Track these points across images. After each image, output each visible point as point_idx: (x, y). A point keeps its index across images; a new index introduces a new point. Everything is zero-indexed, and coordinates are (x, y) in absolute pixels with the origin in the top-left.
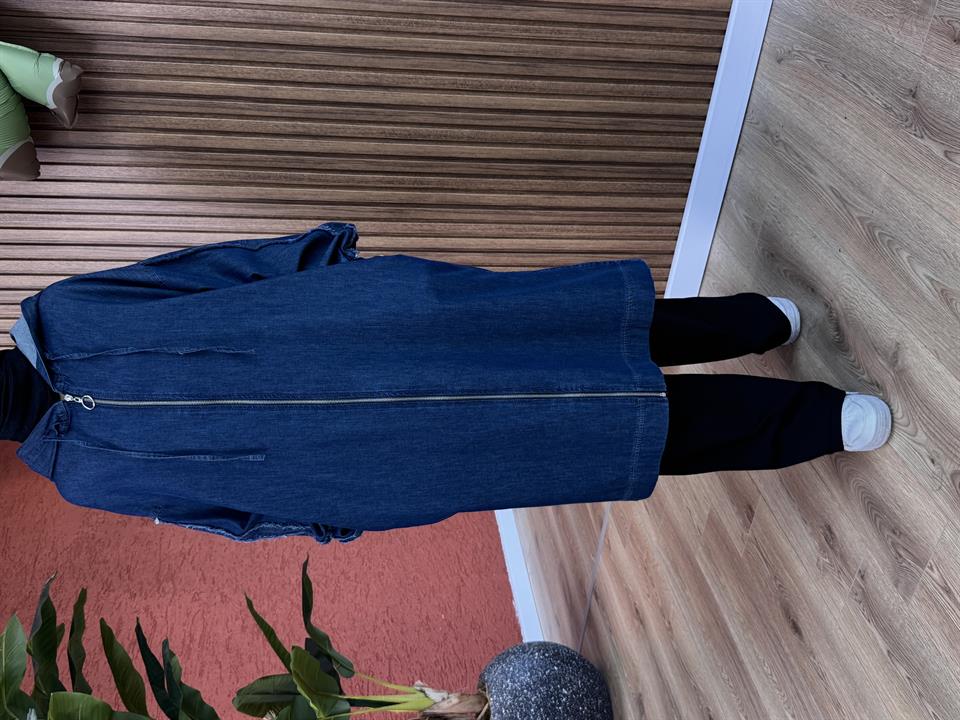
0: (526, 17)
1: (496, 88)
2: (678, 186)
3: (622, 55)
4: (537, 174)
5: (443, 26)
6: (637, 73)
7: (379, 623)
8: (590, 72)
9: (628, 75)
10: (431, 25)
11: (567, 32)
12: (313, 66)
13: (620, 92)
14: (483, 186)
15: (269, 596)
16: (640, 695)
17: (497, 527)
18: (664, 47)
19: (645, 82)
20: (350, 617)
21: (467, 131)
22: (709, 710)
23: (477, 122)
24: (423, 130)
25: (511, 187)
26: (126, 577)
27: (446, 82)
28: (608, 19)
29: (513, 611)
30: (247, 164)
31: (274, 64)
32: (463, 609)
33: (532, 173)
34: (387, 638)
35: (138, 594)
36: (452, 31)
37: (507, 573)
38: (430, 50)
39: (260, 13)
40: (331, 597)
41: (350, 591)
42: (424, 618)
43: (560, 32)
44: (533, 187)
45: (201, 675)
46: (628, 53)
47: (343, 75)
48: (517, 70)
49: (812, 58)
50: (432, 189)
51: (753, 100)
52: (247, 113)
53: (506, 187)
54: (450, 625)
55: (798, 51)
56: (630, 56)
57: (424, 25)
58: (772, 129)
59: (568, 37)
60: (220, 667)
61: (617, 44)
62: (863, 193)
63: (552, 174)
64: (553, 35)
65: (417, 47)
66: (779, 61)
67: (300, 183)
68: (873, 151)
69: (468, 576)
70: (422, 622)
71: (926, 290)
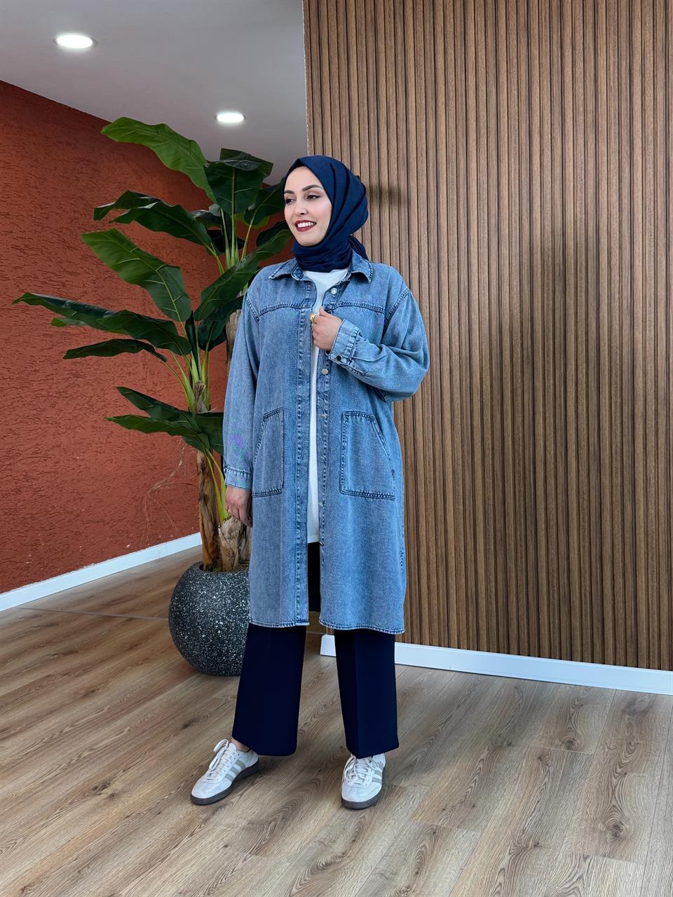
0: (528, 538)
2: (436, 640)
3: (511, 595)
4: (439, 551)
5: (520, 491)
6: (502, 605)
7: (80, 463)
8: (500, 577)
9: (500, 600)
10: (519, 484)
11: (522, 562)
13: (490, 596)
14: (430, 519)
15: (95, 380)
16: (77, 652)
17: (144, 548)
18: (518, 620)
19: (497, 611)
20: (82, 441)
21: (461, 507)
22: (98, 690)
23: (467, 514)
24: (461, 482)
25: (430, 536)
26: (107, 276)
28: (530, 586)
29: (87, 564)
31: (492, 398)
32: (87, 525)
33: (439, 548)
34: (69, 469)
35: (95, 286)
36: (517, 497)
37: (113, 558)
38: (506, 485)
39: (519, 391)
40: (96, 425)
41: (100, 439)
42: (82, 496)
43: (522, 558)
44: (431, 550)
45: (45, 335)
46: (513, 599)
47: (488, 436)
48: (498, 534)
49: (520, 702)
50: (426, 488)
51: (491, 677)
53: (430, 533)
54: (78, 515)
55: (522, 696)
56: (511, 600)
57: (520, 482)
58: (477, 687)
59: (519, 563)
60: (49, 348)
61: (517, 592)
62: (452, 730)
63: (439, 560)
64: (520, 554)
66: (516, 687)
68: (476, 732)
69: (111, 527)
70: (80, 495)
71: (409, 759)
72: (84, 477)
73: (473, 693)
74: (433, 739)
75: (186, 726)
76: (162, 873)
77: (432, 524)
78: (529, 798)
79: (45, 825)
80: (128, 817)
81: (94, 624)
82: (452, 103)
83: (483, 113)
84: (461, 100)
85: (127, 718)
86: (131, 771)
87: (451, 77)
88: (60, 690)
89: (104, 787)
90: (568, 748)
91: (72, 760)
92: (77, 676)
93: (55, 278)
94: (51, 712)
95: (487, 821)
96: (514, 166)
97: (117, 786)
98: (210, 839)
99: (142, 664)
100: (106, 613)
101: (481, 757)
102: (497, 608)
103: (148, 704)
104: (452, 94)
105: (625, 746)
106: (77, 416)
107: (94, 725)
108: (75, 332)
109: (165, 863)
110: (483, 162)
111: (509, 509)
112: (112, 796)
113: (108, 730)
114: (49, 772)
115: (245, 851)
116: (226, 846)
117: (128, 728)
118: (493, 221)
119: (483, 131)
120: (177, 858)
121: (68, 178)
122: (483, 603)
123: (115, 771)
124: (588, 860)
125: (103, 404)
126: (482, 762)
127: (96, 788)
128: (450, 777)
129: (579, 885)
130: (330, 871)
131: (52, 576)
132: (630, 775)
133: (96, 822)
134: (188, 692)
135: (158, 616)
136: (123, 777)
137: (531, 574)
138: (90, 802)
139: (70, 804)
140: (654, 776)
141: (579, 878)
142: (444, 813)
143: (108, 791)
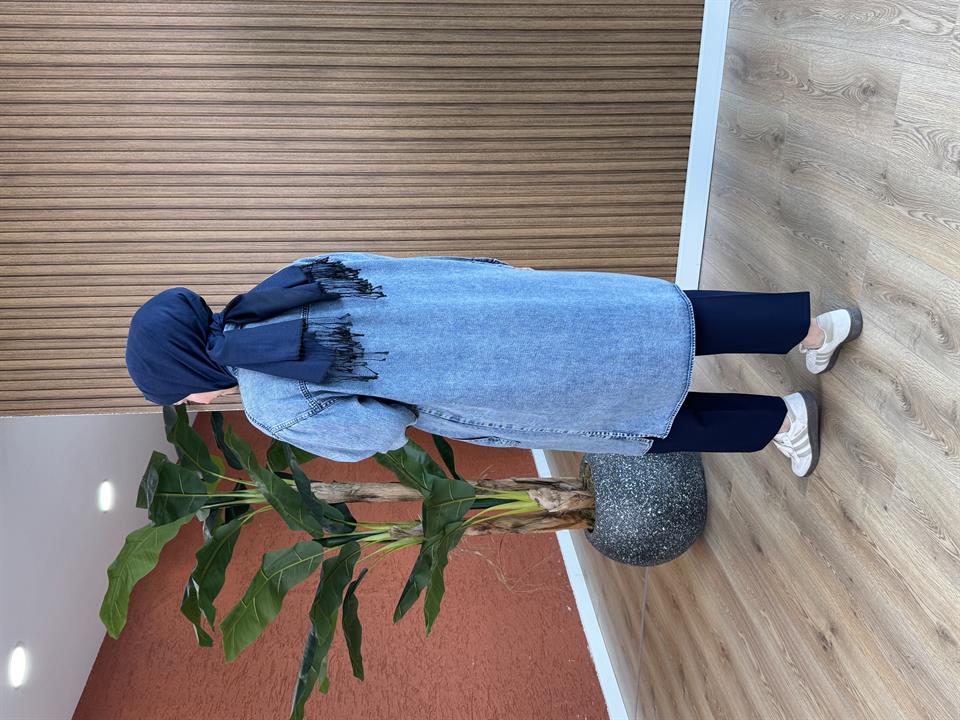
0: (560, 181)
3: (623, 199)
7: (478, 662)
9: (627, 211)
10: (503, 190)
11: (586, 188)
12: (432, 218)
15: (389, 644)
19: (638, 215)
22: (721, 643)
23: (535, 245)
28: (610, 178)
29: (588, 654)
32: (546, 653)
34: (485, 674)
35: (286, 644)
37: (582, 626)
41: (453, 640)
42: (515, 659)
45: (339, 699)
49: (734, 191)
54: (536, 664)
55: (728, 189)
58: (719, 237)
60: (354, 694)
61: (618, 194)
62: (764, 264)
66: (719, 196)
68: (765, 239)
70: (513, 662)
72: (494, 657)
73: (724, 241)
75: (759, 549)
76: (914, 577)
78: (835, 184)
79: (864, 703)
80: (855, 614)
81: (652, 646)
82: (90, 257)
83: (101, 224)
84: (87, 247)
85: (751, 613)
86: (807, 610)
87: (61, 258)
88: (721, 685)
89: (823, 638)
90: (782, 141)
91: (795, 673)
92: (707, 667)
93: (278, 688)
94: (745, 695)
95: (859, 228)
96: (159, 191)
97: (822, 625)
98: (879, 525)
99: (694, 596)
100: (640, 633)
101: (792, 233)
102: (635, 215)
103: (736, 590)
104: (80, 257)
105: (781, 81)
106: (428, 665)
107: (758, 648)
108: (336, 667)
109: (904, 574)
110: (155, 224)
112: (833, 630)
113: (763, 634)
114: (808, 697)
115: (891, 489)
116: (886, 508)
117: (762, 613)
118: (218, 214)
119: (120, 224)
120: (898, 561)
121: (169, 674)
122: (630, 230)
123: (807, 626)
124: (900, 122)
125: (415, 637)
126: (798, 234)
127: (824, 648)
128: (812, 268)
129: (925, 132)
130: (911, 397)
131: (601, 692)
132: (811, 76)
133: (860, 649)
134: (724, 547)
135: (644, 577)
136: (813, 618)
137: (599, 178)
138: (840, 655)
139: (840, 675)
140: (812, 51)
141: (918, 131)
142: (850, 274)
143: (828, 634)
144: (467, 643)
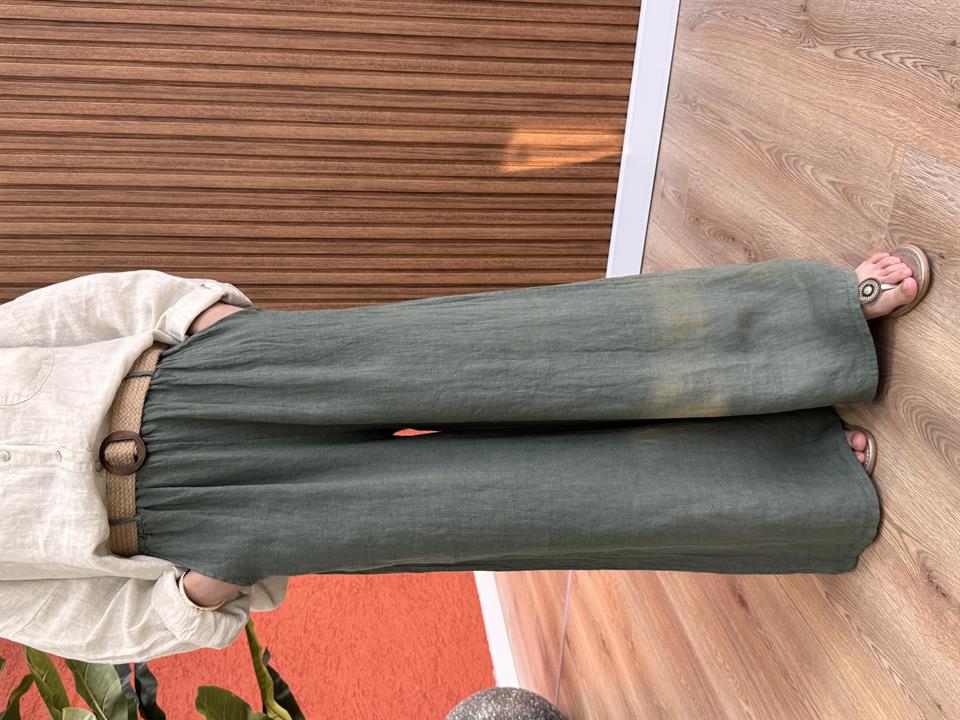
1: (416, 68)
2: (608, 171)
3: (538, 34)
4: (463, 158)
6: (555, 51)
8: (508, 52)
9: (546, 53)
12: (229, 48)
13: (540, 72)
14: (409, 172)
21: (388, 114)
23: (398, 104)
24: (344, 113)
25: (437, 173)
27: (364, 62)
30: (166, 150)
33: (458, 157)
38: (346, 30)
42: (397, 690)
44: (461, 172)
46: (544, 31)
47: (259, 57)
50: (357, 175)
52: (165, 96)
53: (433, 172)
56: (547, 34)
58: (690, 97)
59: (483, 16)
63: (478, 158)
64: (468, 13)
65: (333, 27)
67: (221, 169)
68: (776, 79)
69: (446, 645)
70: (395, 694)
71: (829, 196)
72: (371, 689)
73: (699, 101)
74: (786, 158)
77: (417, 168)
99: (632, 644)
101: (831, 56)
111: (389, 27)
122: (551, 86)
126: (843, 53)
128: (875, 110)
135: (565, 597)
144: (337, 669)
